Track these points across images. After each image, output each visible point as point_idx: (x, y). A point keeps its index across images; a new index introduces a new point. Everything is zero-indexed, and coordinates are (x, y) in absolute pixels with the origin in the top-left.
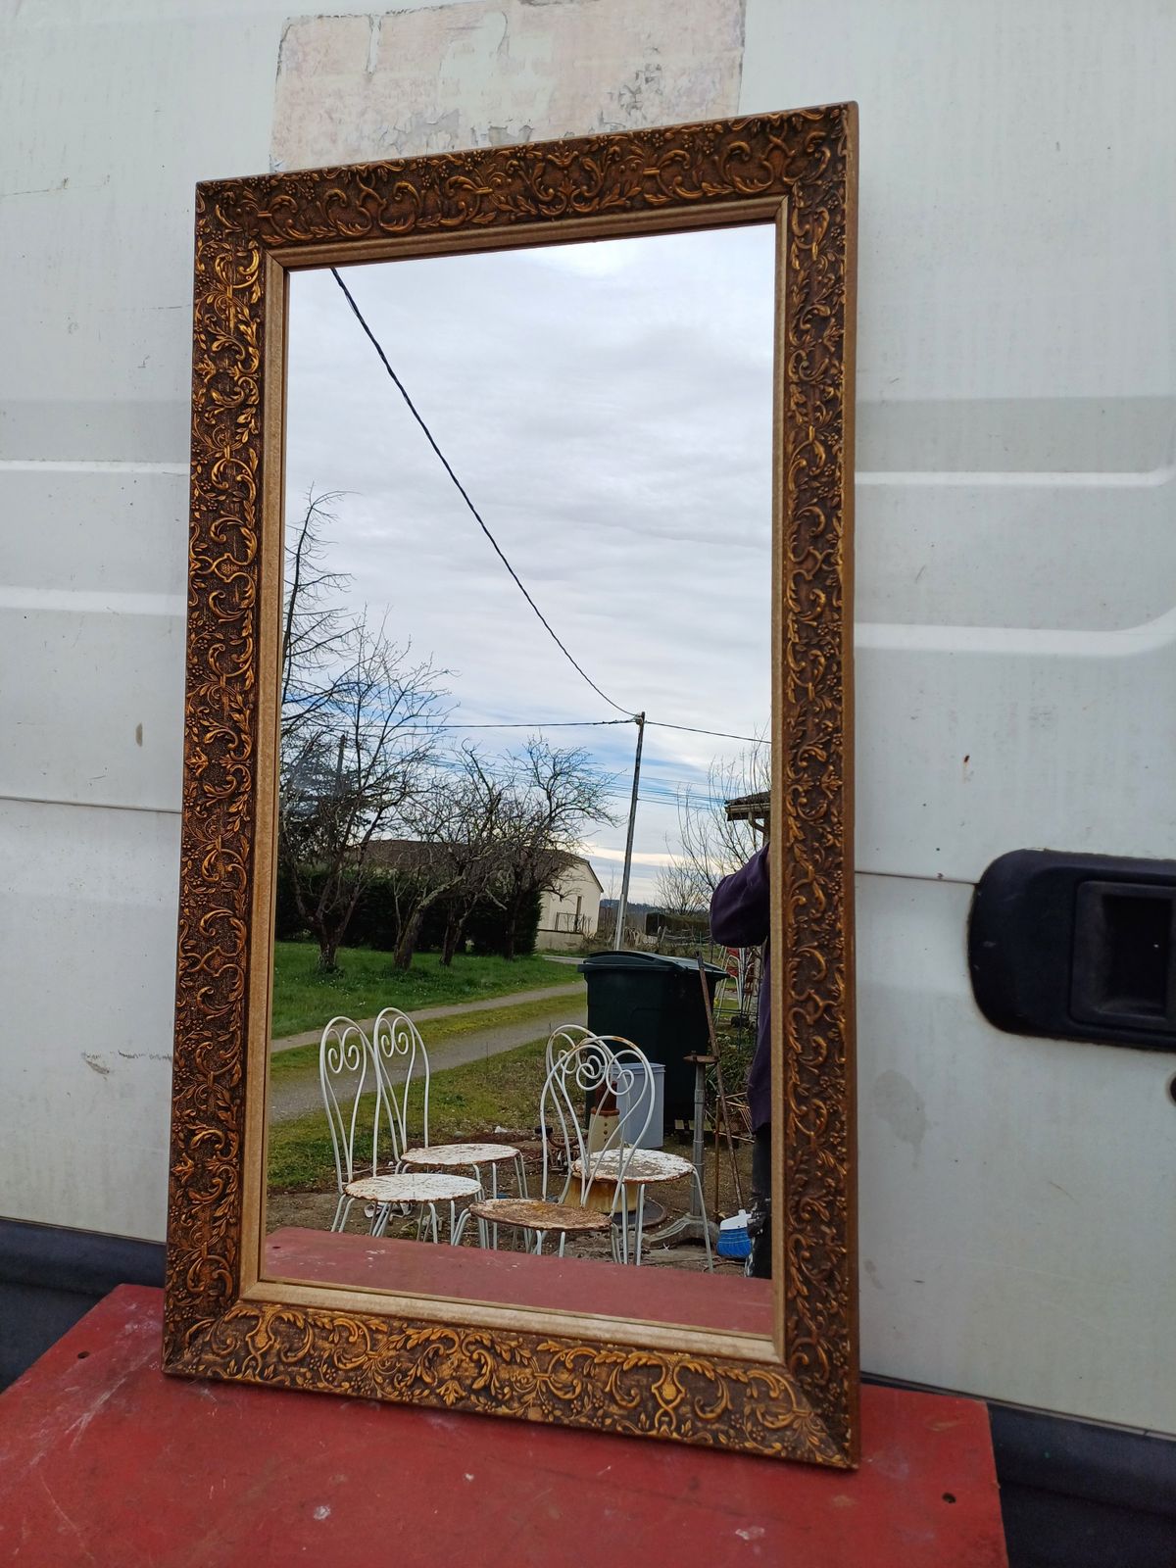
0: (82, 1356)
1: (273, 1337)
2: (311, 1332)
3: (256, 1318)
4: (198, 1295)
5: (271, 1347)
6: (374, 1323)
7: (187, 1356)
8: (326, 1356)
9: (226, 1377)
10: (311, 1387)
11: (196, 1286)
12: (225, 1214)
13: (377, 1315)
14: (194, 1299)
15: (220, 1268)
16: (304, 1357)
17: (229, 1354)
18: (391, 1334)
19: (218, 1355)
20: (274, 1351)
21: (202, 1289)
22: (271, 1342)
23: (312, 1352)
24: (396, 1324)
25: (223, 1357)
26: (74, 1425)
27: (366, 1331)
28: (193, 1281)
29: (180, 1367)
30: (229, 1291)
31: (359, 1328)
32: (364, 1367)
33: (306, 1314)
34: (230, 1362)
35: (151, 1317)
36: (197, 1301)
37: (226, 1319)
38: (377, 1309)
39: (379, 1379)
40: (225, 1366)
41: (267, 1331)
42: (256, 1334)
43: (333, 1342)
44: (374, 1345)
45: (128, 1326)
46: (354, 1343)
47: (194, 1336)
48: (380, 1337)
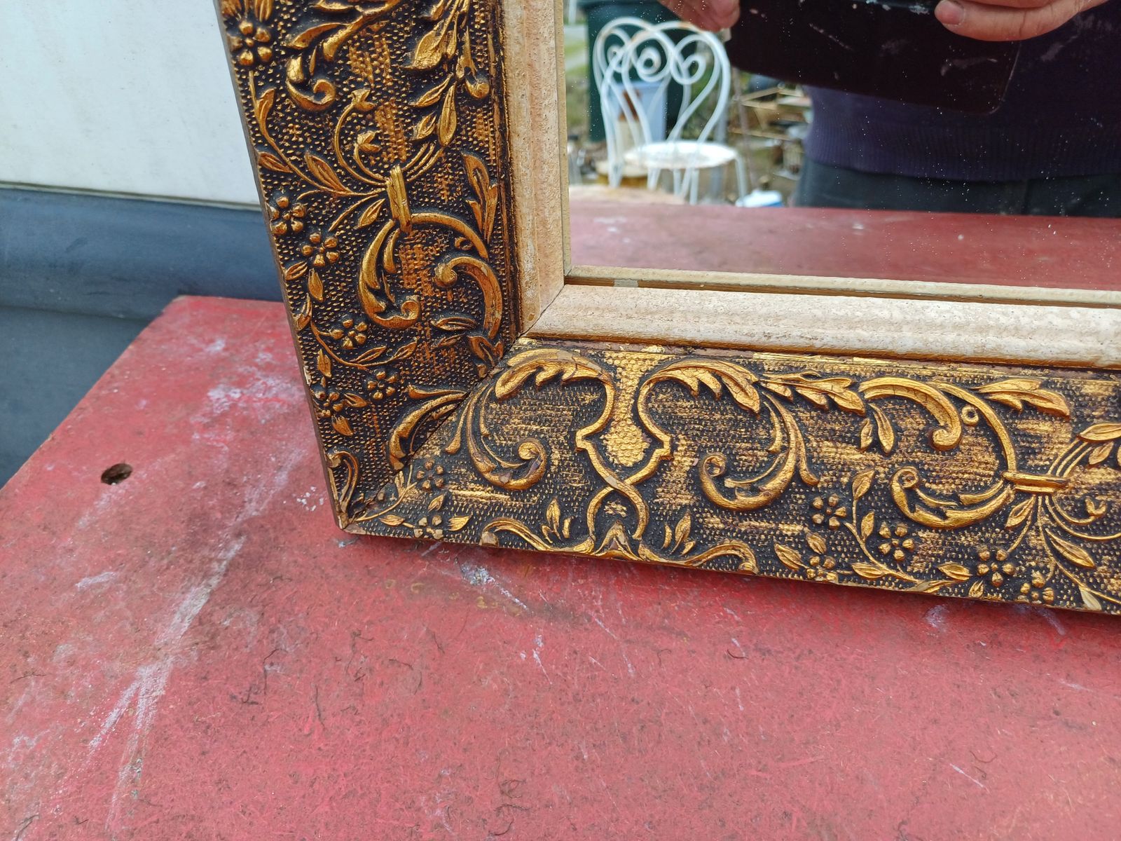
0: (114, 475)
1: (666, 438)
2: (788, 418)
3: (595, 384)
4: (405, 332)
5: (664, 463)
6: (1009, 387)
7: (407, 491)
8: (863, 486)
9: (541, 547)
10: (832, 577)
11: (391, 308)
12: (448, 62)
13: (1013, 364)
14: (394, 346)
15: (458, 251)
16: (787, 489)
17: (533, 486)
18: (1084, 422)
19: (500, 488)
20: (677, 475)
21: (413, 316)
22: (658, 452)
23: (805, 473)
24: (1093, 387)
25: (516, 493)
26: (113, 716)
27: (988, 411)
28: (379, 294)
29: (393, 521)
30: (494, 315)
31: (959, 403)
32: (1013, 521)
33: (756, 368)
34: (544, 506)
35: (268, 368)
36: (407, 351)
37: (500, 390)
38: (1016, 346)
39: (1081, 557)
40: (536, 519)
41: (637, 420)
42: (605, 428)
43: (876, 446)
44: (1025, 454)
45: (215, 394)
46: (951, 450)
47: (413, 441)
48: (1044, 427)
